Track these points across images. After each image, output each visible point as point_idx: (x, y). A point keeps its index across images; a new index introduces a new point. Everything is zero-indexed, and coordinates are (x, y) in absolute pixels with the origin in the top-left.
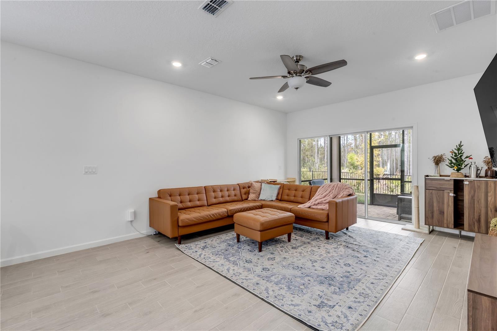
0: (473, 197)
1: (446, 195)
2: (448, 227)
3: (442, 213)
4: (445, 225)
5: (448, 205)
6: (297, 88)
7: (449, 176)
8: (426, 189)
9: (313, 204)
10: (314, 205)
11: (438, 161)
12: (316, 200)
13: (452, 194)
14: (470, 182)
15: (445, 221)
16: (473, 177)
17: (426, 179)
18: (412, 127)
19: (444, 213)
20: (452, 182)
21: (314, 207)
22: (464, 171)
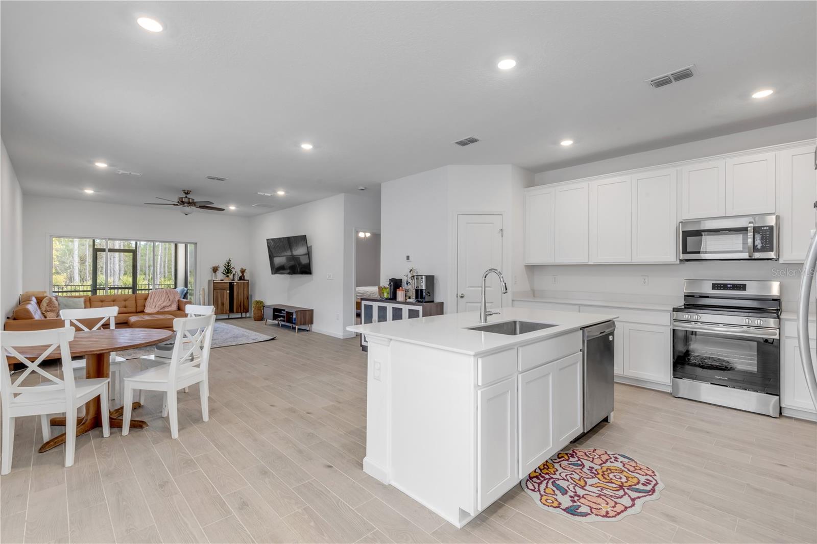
0: (238, 293)
1: (225, 292)
2: (226, 313)
3: (223, 304)
4: (225, 312)
5: (226, 299)
6: (186, 215)
7: (223, 280)
8: (214, 290)
9: (159, 309)
10: (161, 309)
11: (215, 270)
12: (160, 305)
13: (228, 292)
14: (237, 283)
15: (225, 310)
16: (236, 280)
17: (214, 283)
18: (196, 243)
19: (224, 304)
20: (228, 284)
21: (162, 310)
22: (231, 276)
